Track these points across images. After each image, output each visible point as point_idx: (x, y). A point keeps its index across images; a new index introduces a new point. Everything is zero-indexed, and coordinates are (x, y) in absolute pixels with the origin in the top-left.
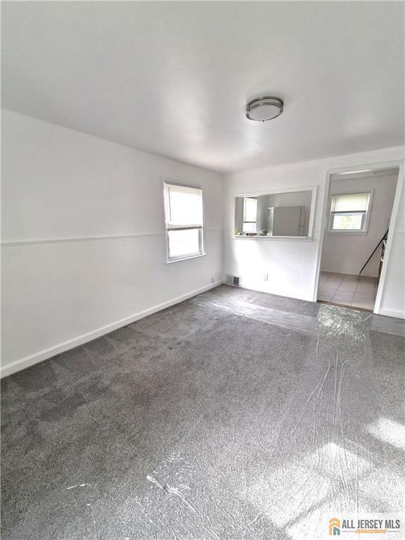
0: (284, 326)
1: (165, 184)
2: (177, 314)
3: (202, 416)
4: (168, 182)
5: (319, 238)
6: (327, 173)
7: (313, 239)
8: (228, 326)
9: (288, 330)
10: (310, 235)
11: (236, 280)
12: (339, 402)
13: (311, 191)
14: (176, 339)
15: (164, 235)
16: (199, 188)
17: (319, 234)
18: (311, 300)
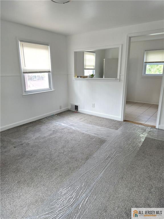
0: (93, 135)
1: (19, 42)
2: (29, 128)
3: (17, 182)
4: (21, 41)
5: (123, 80)
6: (127, 36)
7: (120, 80)
8: (59, 134)
9: (95, 137)
10: (118, 77)
11: (76, 107)
12: (101, 175)
13: (118, 48)
14: (21, 142)
15: (20, 76)
16: (48, 45)
17: (123, 76)
18: (120, 120)
